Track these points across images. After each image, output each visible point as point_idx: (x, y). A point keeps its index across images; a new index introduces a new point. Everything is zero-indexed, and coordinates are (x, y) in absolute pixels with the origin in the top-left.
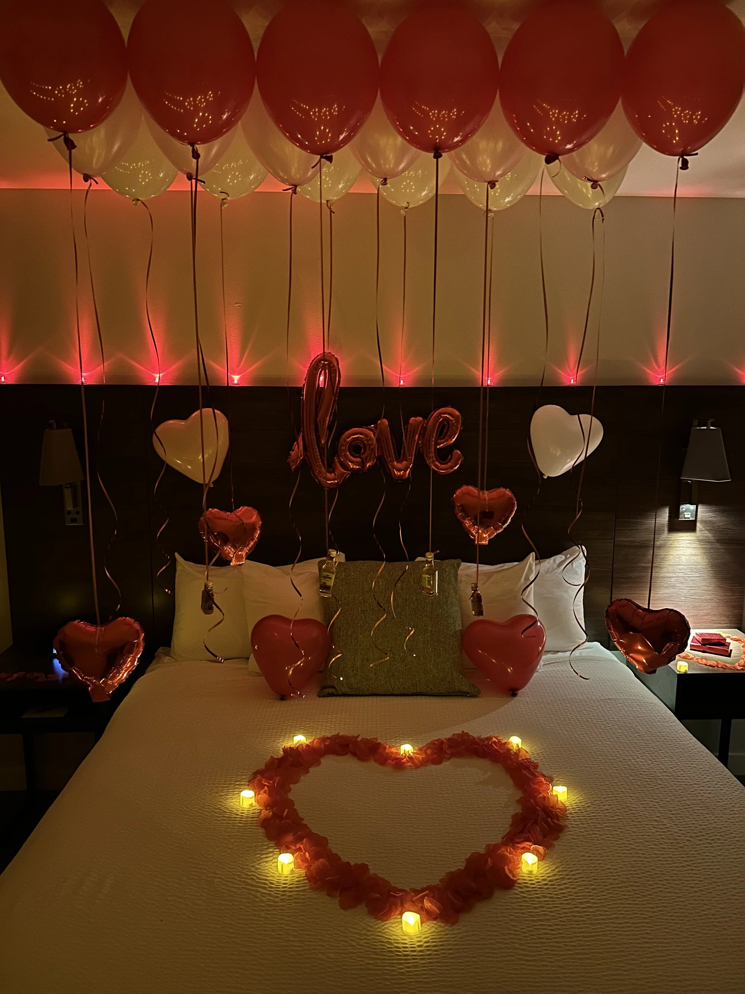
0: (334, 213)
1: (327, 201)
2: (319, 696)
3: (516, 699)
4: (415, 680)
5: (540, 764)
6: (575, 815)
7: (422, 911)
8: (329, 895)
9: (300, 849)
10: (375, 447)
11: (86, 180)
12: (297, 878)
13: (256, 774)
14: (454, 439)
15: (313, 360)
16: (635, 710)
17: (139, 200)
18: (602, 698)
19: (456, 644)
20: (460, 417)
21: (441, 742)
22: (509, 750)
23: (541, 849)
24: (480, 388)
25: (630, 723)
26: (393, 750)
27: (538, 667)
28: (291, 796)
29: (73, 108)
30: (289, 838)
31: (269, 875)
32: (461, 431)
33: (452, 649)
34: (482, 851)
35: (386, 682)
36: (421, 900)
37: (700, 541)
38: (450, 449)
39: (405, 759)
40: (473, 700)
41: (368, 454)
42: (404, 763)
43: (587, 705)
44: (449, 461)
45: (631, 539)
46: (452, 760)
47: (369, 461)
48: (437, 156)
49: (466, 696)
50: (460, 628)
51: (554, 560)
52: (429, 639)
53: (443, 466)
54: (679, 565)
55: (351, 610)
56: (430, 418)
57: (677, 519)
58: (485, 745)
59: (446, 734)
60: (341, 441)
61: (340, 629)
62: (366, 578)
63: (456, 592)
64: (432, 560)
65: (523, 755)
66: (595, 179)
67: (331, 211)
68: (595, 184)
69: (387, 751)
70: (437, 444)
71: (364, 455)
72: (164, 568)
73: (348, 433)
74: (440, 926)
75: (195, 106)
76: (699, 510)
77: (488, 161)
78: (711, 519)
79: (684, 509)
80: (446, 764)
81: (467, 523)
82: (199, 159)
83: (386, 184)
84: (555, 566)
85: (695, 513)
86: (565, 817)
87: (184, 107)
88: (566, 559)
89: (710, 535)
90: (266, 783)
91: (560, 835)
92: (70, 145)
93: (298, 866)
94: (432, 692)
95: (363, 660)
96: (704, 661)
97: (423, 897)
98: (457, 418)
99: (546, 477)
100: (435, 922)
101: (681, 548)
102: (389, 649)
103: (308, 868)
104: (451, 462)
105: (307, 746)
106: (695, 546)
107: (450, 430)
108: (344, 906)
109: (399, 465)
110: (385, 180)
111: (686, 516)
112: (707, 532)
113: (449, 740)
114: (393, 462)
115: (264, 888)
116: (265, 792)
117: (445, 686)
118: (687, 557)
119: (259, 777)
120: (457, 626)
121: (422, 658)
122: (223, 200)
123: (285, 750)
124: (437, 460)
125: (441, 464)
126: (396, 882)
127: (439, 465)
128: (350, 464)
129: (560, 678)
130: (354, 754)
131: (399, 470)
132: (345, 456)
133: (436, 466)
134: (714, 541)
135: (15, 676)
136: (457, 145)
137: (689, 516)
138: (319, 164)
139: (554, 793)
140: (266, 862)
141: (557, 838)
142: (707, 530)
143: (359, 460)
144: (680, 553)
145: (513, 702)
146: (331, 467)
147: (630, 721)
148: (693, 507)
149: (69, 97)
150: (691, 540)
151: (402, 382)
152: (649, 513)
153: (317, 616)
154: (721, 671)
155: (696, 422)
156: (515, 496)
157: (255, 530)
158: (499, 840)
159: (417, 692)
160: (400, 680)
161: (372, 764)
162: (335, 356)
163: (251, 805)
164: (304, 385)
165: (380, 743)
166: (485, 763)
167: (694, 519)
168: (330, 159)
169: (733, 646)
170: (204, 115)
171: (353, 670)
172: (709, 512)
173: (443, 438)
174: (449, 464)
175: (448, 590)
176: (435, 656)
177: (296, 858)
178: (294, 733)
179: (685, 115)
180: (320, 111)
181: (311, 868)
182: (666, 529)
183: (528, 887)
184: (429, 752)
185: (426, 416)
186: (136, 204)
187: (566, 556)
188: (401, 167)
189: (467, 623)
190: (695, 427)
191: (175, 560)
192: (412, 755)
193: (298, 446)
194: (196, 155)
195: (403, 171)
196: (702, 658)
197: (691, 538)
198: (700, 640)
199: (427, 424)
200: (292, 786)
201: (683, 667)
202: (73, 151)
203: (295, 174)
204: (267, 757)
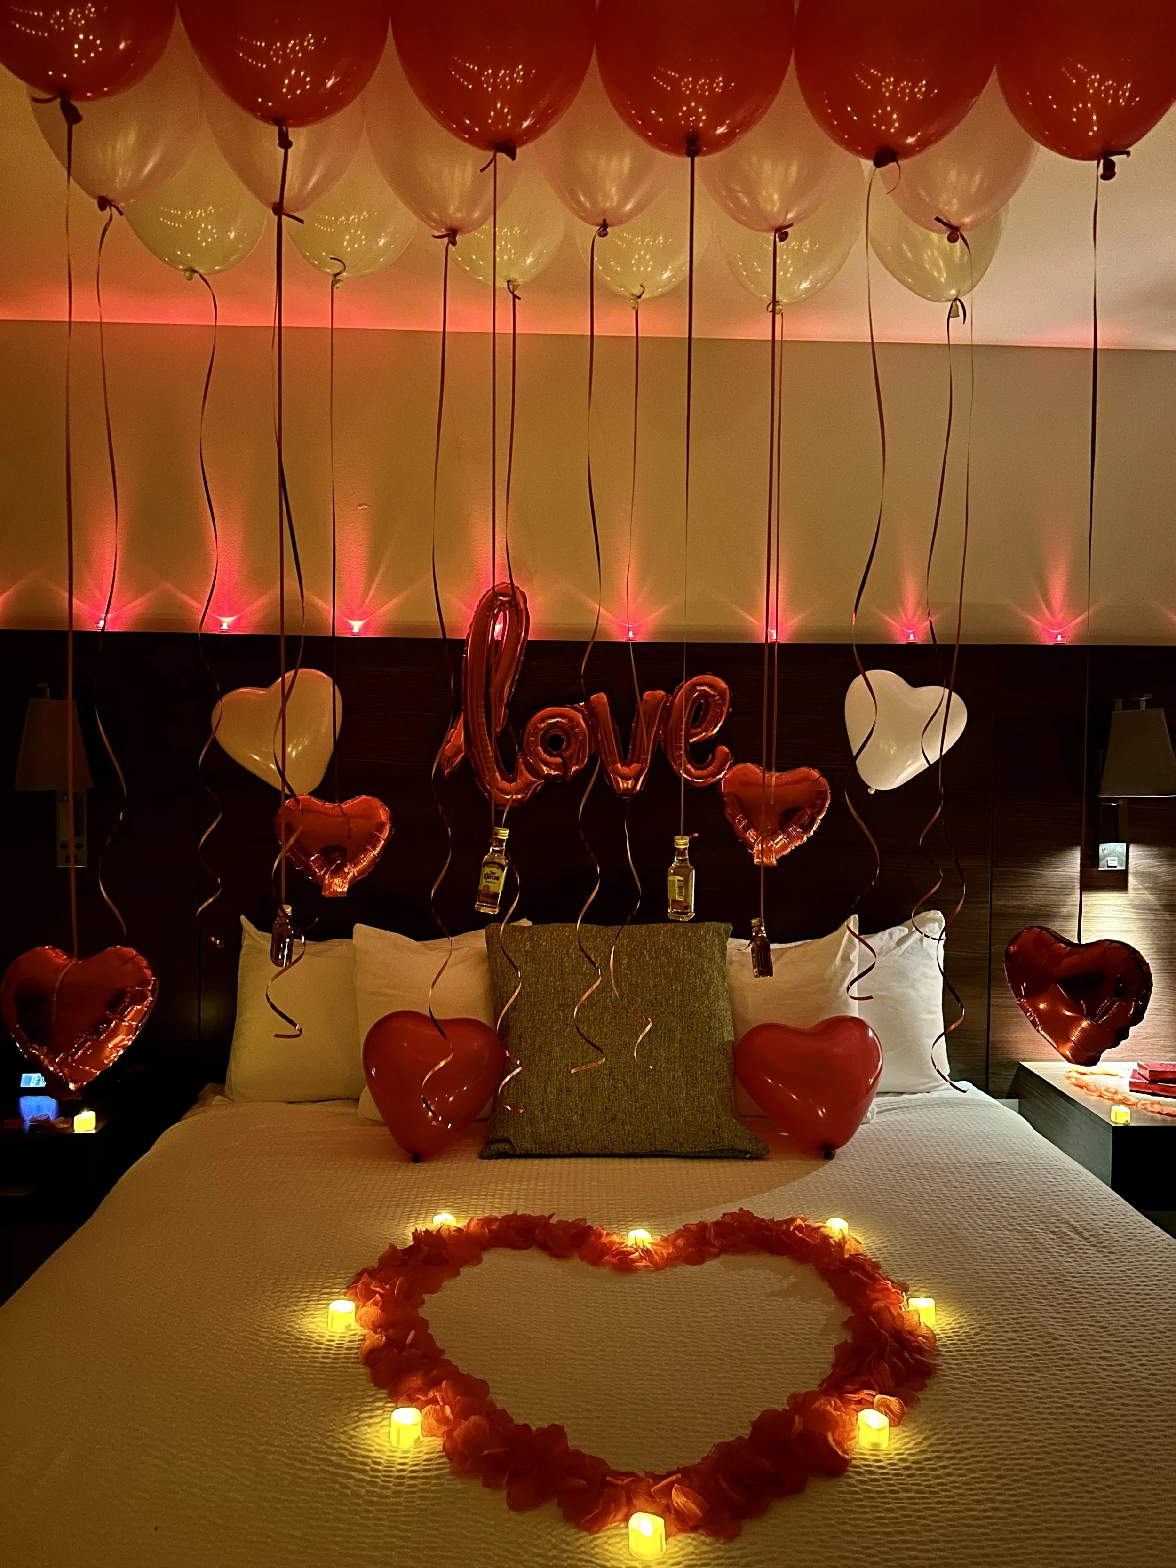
0: (519, 298)
1: (508, 282)
2: (482, 1157)
3: (832, 1162)
4: (652, 1129)
5: (883, 1263)
6: (952, 1348)
7: (667, 1511)
8: (486, 1485)
9: (434, 1401)
10: (584, 739)
11: (102, 207)
12: (427, 1453)
13: (359, 1275)
14: (715, 731)
15: (484, 596)
16: (1043, 1179)
17: (196, 272)
18: (985, 1162)
19: (725, 1064)
20: (728, 691)
21: (703, 1227)
22: (826, 1238)
23: (894, 1402)
24: (762, 645)
25: (1039, 1202)
26: (616, 1238)
27: (869, 1114)
28: (423, 1312)
29: (78, 52)
30: (416, 1381)
31: (372, 1449)
32: (729, 716)
33: (717, 1074)
34: (781, 1405)
35: (601, 1131)
36: (667, 1492)
37: (1135, 907)
38: (709, 745)
39: (637, 1254)
40: (756, 1163)
41: (574, 750)
42: (634, 1261)
43: (959, 1173)
44: (710, 764)
45: (1019, 903)
46: (724, 1258)
47: (577, 764)
48: (693, 156)
49: (744, 1158)
50: (732, 1038)
51: (891, 935)
52: (677, 1054)
53: (700, 772)
55: (540, 1004)
56: (678, 692)
57: (1094, 869)
58: (783, 1232)
59: (712, 1214)
60: (530, 727)
61: (521, 1037)
62: (568, 951)
63: (724, 977)
64: (685, 849)
65: (851, 1248)
66: (954, 222)
67: (515, 297)
68: (954, 233)
69: (604, 1239)
70: (688, 736)
71: (567, 752)
72: (211, 900)
73: (539, 715)
74: (704, 1542)
75: (285, 57)
76: (1131, 854)
77: (776, 196)
78: (1151, 869)
79: (1106, 852)
80: (712, 1265)
81: (740, 822)
82: (290, 150)
83: (605, 235)
84: (893, 944)
85: (1124, 858)
86: (934, 1352)
87: (267, 59)
88: (911, 933)
89: (1151, 897)
90: (378, 1289)
91: (928, 1382)
92: (73, 117)
93: (428, 1431)
94: (683, 1149)
95: (560, 1091)
96: (1157, 1108)
97: (670, 1486)
98: (722, 693)
99: (872, 792)
100: (692, 1535)
101: (1104, 919)
102: (606, 1072)
103: (449, 1435)
104: (714, 764)
105: (459, 1230)
106: (1127, 915)
107: (711, 713)
108: (516, 1505)
109: (625, 770)
110: (604, 226)
111: (1110, 863)
112: (1146, 892)
113: (716, 1224)
114: (616, 763)
115: (364, 1472)
116: (375, 1304)
117: (706, 1139)
119: (365, 1278)
120: (726, 1034)
121: (664, 1087)
122: (336, 275)
123: (415, 1235)
124: (689, 762)
125: (696, 769)
126: (617, 1462)
127: (693, 770)
128: (545, 768)
129: (907, 1131)
130: (544, 1247)
131: (625, 778)
132: (536, 755)
133: (687, 772)
134: (1158, 907)
136: (721, 143)
137: (1115, 864)
138: (492, 165)
139: (911, 1308)
140: (369, 1425)
141: (923, 1387)
142: (1146, 889)
143: (559, 760)
144: (1101, 926)
145: (827, 1167)
146: (509, 772)
147: (1038, 1198)
148: (1121, 847)
149: (72, 33)
150: (1120, 906)
151: (631, 635)
152: (1048, 859)
153: (482, 1017)
155: (1119, 703)
156: (827, 781)
158: (815, 1388)
159: (656, 1150)
160: (626, 1128)
161: (576, 1263)
162: (521, 589)
163: (348, 1327)
164: (468, 635)
165: (590, 1227)
166: (783, 1263)
167: (1123, 868)
168: (513, 156)
170: (298, 73)
171: (543, 1110)
172: (1149, 858)
173: (700, 726)
174: (710, 768)
175: (710, 971)
176: (687, 1084)
177: (425, 1417)
178: (432, 1210)
179: (1108, 88)
180: (496, 74)
181: (455, 1434)
182: (1077, 886)
183: (872, 1473)
184: (680, 1242)
186: (190, 279)
187: (910, 929)
188: (628, 207)
189: (744, 1030)
190: (1118, 711)
191: (240, 928)
192: (649, 1246)
193: (457, 736)
194: (285, 143)
195: (632, 214)
196: (1152, 1103)
197: (1119, 902)
198: (1147, 1076)
199: (672, 702)
200: (425, 1296)
201: (1121, 1116)
202: (74, 127)
203: (455, 213)
204: (383, 1248)
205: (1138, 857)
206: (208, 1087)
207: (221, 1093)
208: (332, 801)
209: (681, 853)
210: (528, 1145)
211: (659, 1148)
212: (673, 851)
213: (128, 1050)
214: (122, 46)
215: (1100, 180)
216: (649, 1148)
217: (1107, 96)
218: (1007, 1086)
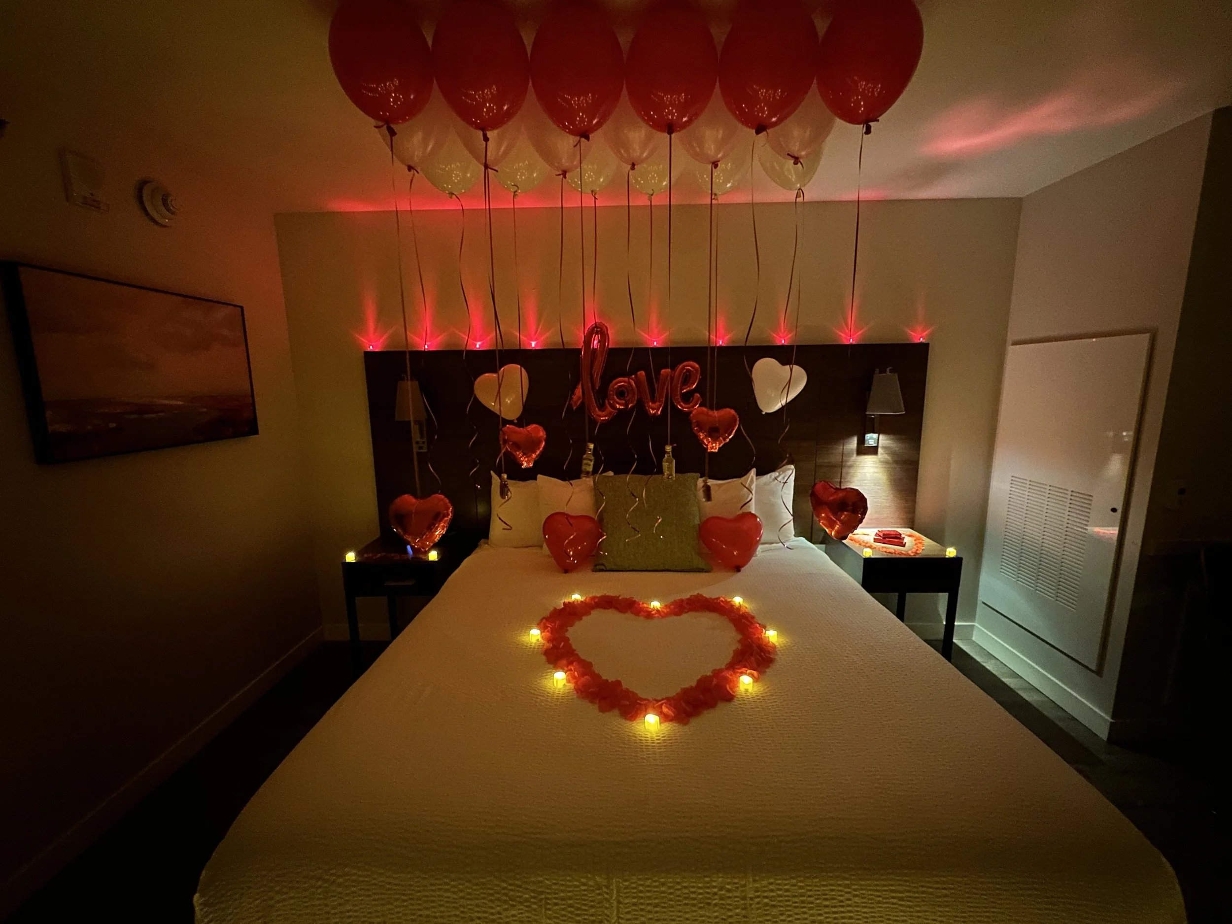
1: (592, 191)
2: (593, 571)
3: (739, 574)
4: (663, 560)
5: (756, 617)
6: (782, 652)
7: (661, 714)
8: (591, 702)
9: (571, 670)
10: (635, 392)
11: (410, 170)
12: (568, 690)
13: (542, 620)
14: (694, 386)
15: (589, 328)
16: (830, 579)
17: (453, 194)
18: (806, 573)
19: (695, 533)
20: (699, 369)
21: (682, 601)
22: (732, 606)
23: (755, 673)
24: (714, 347)
26: (645, 605)
27: (757, 553)
28: (567, 635)
29: (393, 102)
30: (564, 662)
31: (547, 688)
32: (700, 380)
33: (692, 537)
34: (709, 674)
35: (642, 561)
36: (661, 706)
37: (881, 462)
38: (691, 393)
39: (654, 612)
40: (707, 574)
41: (630, 397)
42: (653, 614)
43: (794, 578)
44: (691, 402)
45: (827, 461)
46: (690, 613)
47: (631, 403)
48: (670, 133)
49: (702, 572)
50: (699, 523)
51: (771, 477)
52: (674, 529)
53: (687, 406)
54: (865, 480)
56: (677, 369)
57: (863, 445)
58: (715, 603)
59: (686, 596)
60: (610, 387)
61: (606, 523)
63: (695, 496)
64: (670, 451)
65: (743, 610)
66: (796, 155)
67: (595, 198)
68: (797, 160)
69: (641, 606)
70: (681, 390)
71: (628, 398)
73: (614, 382)
74: (674, 726)
75: (484, 98)
76: (880, 438)
77: (712, 147)
78: (889, 445)
79: (869, 438)
80: (685, 616)
81: (702, 435)
82: (488, 143)
83: (634, 169)
84: (771, 480)
85: (877, 440)
86: (775, 652)
87: (476, 100)
88: (779, 475)
89: (888, 457)
90: (549, 625)
91: (771, 665)
92: (392, 133)
93: (569, 681)
94: (677, 568)
96: (884, 550)
97: (662, 704)
98: (696, 370)
99: (764, 413)
100: (671, 723)
101: (866, 467)
103: (576, 683)
104: (693, 402)
105: (582, 601)
106: (877, 465)
107: (692, 378)
108: (602, 710)
109: (653, 406)
110: (633, 165)
111: (870, 443)
113: (687, 599)
114: (649, 403)
115: (543, 696)
116: (548, 631)
117: (686, 564)
118: (871, 474)
119: (544, 621)
120: (696, 520)
122: (515, 192)
123: (564, 604)
124: (682, 401)
125: (685, 404)
126: (641, 695)
127: (683, 405)
128: (617, 405)
129: (772, 560)
130: (617, 608)
131: (653, 409)
132: (613, 399)
133: (681, 406)
134: (892, 462)
135: (379, 555)
136: (684, 126)
137: (873, 443)
138: (579, 144)
139: (766, 635)
140: (546, 679)
141: (768, 667)
142: (886, 454)
143: (624, 402)
144: (865, 471)
145: (737, 575)
146: (602, 407)
147: (827, 589)
148: (875, 436)
149: (389, 93)
151: (655, 343)
152: (842, 441)
153: (592, 514)
154: (898, 556)
155: (877, 371)
156: (738, 414)
157: (540, 442)
158: (723, 667)
159: (665, 569)
160: (653, 560)
161: (629, 615)
162: (606, 325)
163: (538, 640)
164: (582, 347)
165: (635, 601)
166: (714, 615)
167: (875, 445)
168: (588, 138)
169: (907, 540)
170: (490, 105)
171: (618, 552)
172: (888, 440)
173: (686, 385)
174: (691, 404)
175: (689, 494)
176: (678, 542)
177: (567, 676)
178: (572, 593)
179: (869, 88)
180: (579, 99)
181: (579, 683)
182: (855, 453)
183: (744, 700)
184: (672, 607)
185: (673, 368)
186: (451, 198)
187: (779, 473)
188: (645, 155)
189: (704, 519)
190: (877, 376)
191: (491, 477)
192: (659, 609)
193: (579, 392)
194: (486, 139)
195: (647, 158)
196: (883, 547)
197: (874, 460)
198: (882, 535)
199: (674, 375)
200: (568, 628)
201: (868, 553)
202: (393, 138)
203: (565, 163)
204: (552, 609)
205: (883, 440)
206: (483, 540)
207: (487, 543)
208: (523, 427)
209: (669, 453)
210: (611, 567)
212: (665, 452)
213: (443, 536)
214: (412, 97)
215: (864, 135)
217: (869, 92)
218: (820, 539)
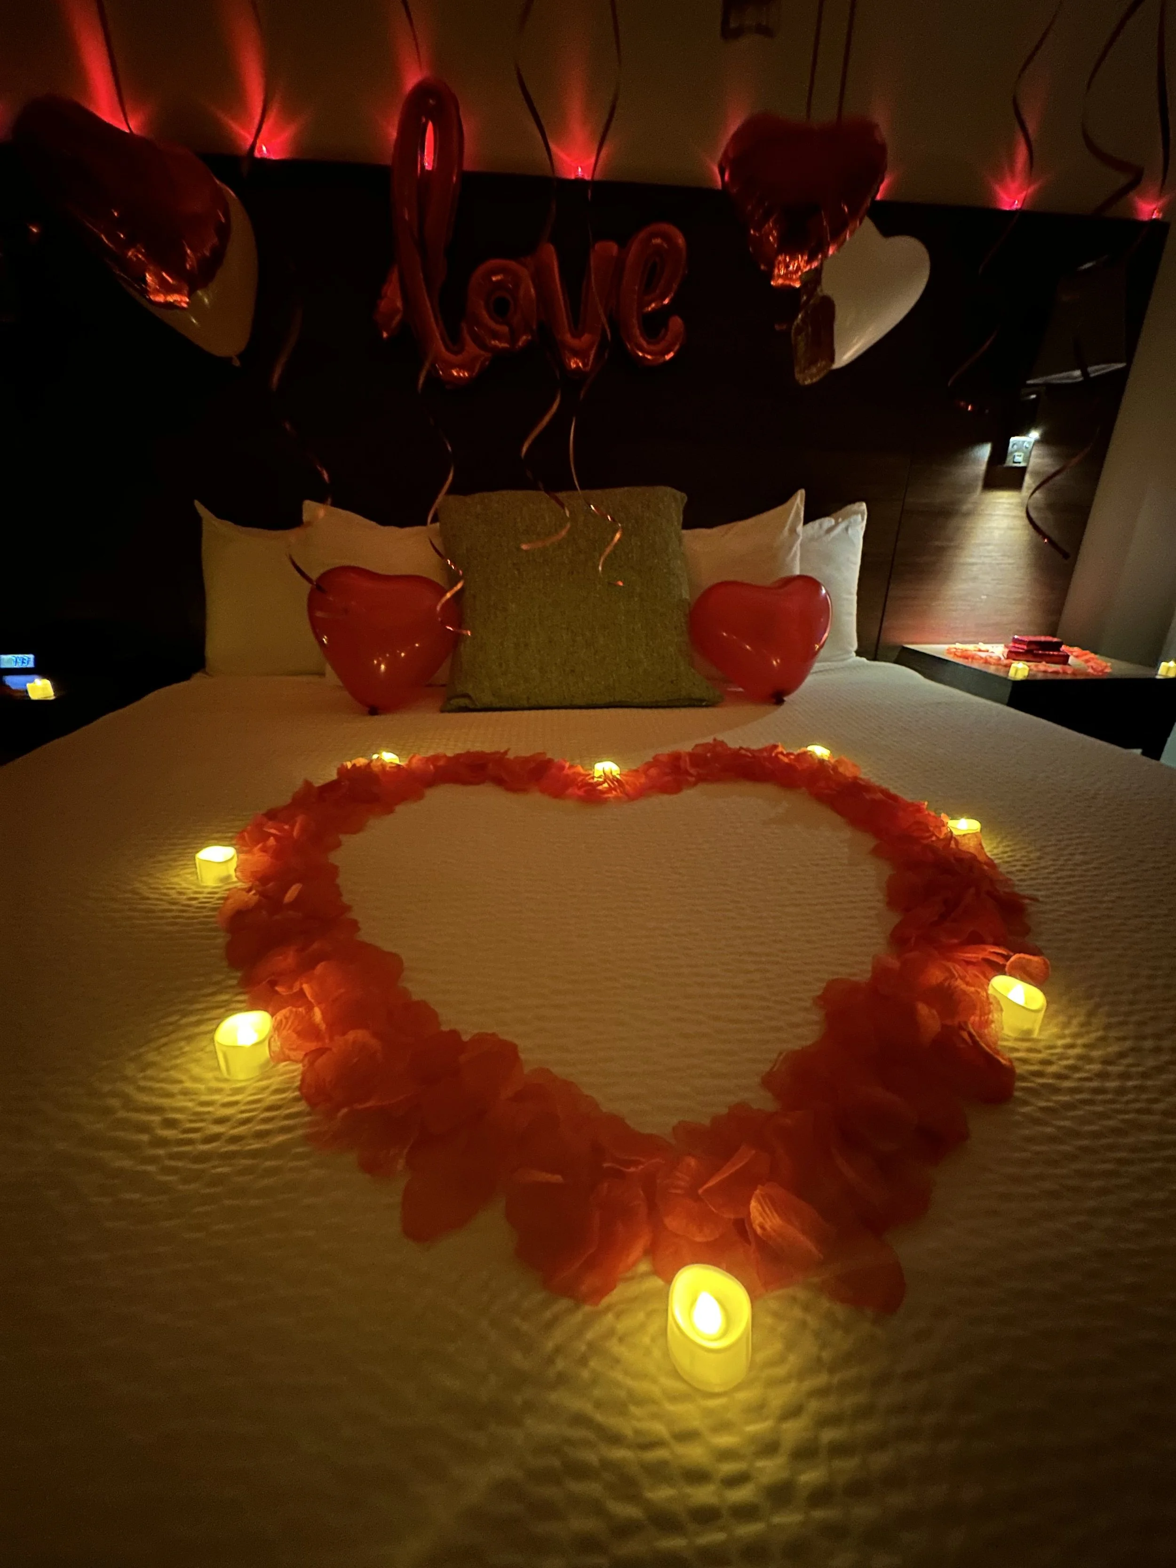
2: (441, 711)
3: (784, 707)
4: (611, 680)
8: (365, 1166)
9: (301, 997)
10: (532, 304)
12: (277, 1091)
14: (667, 301)
15: (410, 96)
19: (682, 620)
20: (685, 248)
21: (676, 758)
26: (580, 770)
28: (336, 858)
33: (676, 628)
35: (561, 684)
37: (1023, 505)
39: (606, 785)
41: (522, 317)
42: (602, 792)
44: (662, 340)
46: (702, 787)
47: (524, 334)
49: (700, 706)
50: (689, 597)
51: (821, 525)
53: (651, 348)
54: (988, 544)
56: (631, 247)
57: (999, 466)
58: (765, 759)
59: (682, 748)
60: (473, 285)
63: (680, 540)
65: (848, 773)
69: (566, 771)
70: (642, 303)
71: (515, 320)
73: (481, 269)
79: (1016, 444)
84: (822, 532)
85: (1029, 455)
88: (837, 524)
89: (1037, 495)
90: (273, 831)
93: (282, 1054)
98: (677, 246)
101: (995, 517)
102: (564, 626)
103: (314, 1058)
104: (666, 340)
105: (401, 767)
106: (1015, 513)
107: (665, 274)
109: (576, 344)
112: (1036, 491)
113: (691, 755)
114: (566, 333)
116: (264, 852)
117: (664, 689)
119: (263, 818)
120: (683, 592)
123: (341, 773)
124: (642, 336)
125: (649, 343)
127: (645, 345)
128: (492, 340)
130: (499, 782)
131: (576, 353)
132: (482, 321)
133: (639, 347)
137: (1019, 460)
139: (953, 832)
142: (1037, 486)
143: (505, 329)
150: (1012, 504)
151: (580, 169)
152: (960, 456)
160: (586, 679)
161: (535, 798)
163: (221, 880)
165: (551, 761)
166: (769, 789)
167: (1024, 466)
171: (501, 664)
173: (652, 291)
174: (662, 345)
177: (278, 1028)
178: (374, 747)
181: (323, 1060)
182: (980, 483)
184: (653, 772)
187: (837, 520)
189: (700, 590)
191: (197, 515)
192: (618, 777)
193: (393, 290)
197: (1012, 501)
199: (625, 259)
200: (344, 838)
201: (1020, 671)
204: (299, 783)
205: (1037, 456)
210: (487, 699)
211: (618, 699)
216: (608, 699)
